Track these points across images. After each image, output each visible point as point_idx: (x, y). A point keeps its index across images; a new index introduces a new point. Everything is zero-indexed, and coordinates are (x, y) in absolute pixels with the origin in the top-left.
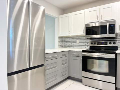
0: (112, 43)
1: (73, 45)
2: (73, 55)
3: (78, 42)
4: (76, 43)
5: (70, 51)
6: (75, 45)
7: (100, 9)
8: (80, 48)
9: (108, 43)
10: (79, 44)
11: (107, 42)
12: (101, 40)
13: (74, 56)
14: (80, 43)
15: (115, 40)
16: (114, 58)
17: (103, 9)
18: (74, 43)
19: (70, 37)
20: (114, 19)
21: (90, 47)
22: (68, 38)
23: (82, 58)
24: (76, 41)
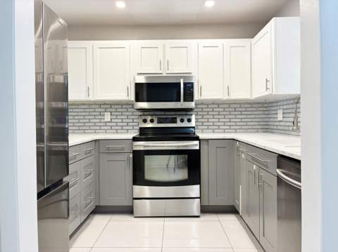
0: (186, 120)
1: (93, 124)
2: (109, 150)
3: (107, 117)
4: (102, 121)
5: (99, 140)
6: (100, 124)
7: (164, 46)
8: (114, 133)
9: (178, 120)
10: (111, 122)
11: (176, 118)
12: (163, 113)
13: (109, 152)
14: (113, 120)
15: (189, 113)
16: (197, 148)
17: (172, 47)
18: (98, 121)
19: (84, 104)
20: (190, 73)
21: (141, 129)
22: (80, 107)
23: (131, 156)
24: (104, 115)
